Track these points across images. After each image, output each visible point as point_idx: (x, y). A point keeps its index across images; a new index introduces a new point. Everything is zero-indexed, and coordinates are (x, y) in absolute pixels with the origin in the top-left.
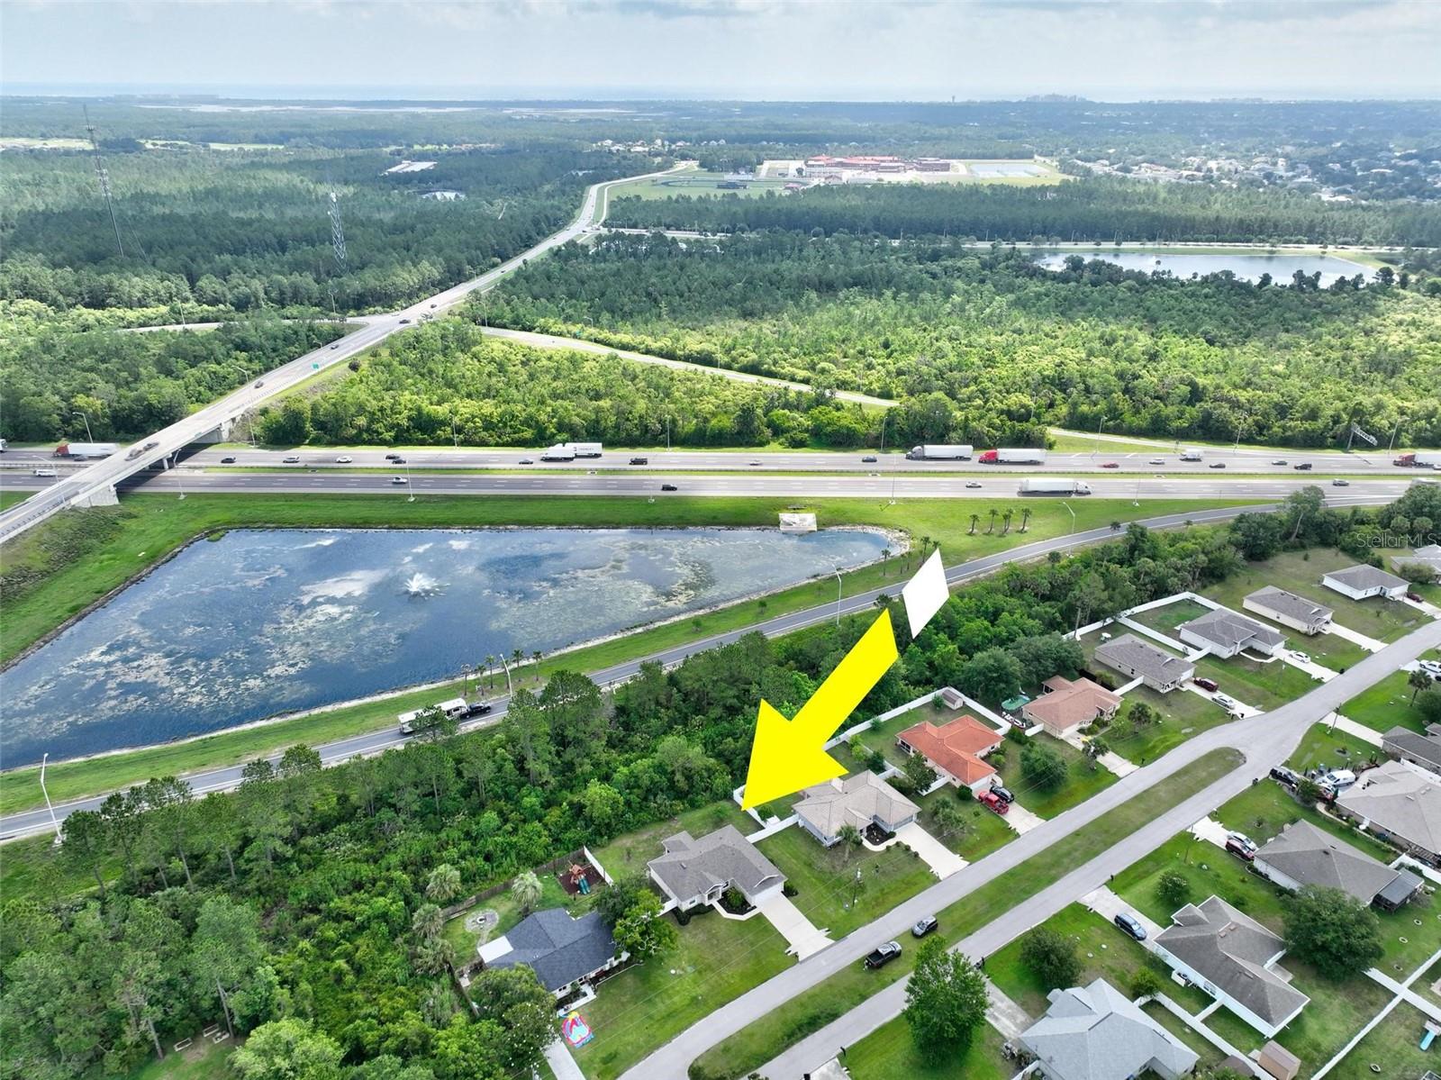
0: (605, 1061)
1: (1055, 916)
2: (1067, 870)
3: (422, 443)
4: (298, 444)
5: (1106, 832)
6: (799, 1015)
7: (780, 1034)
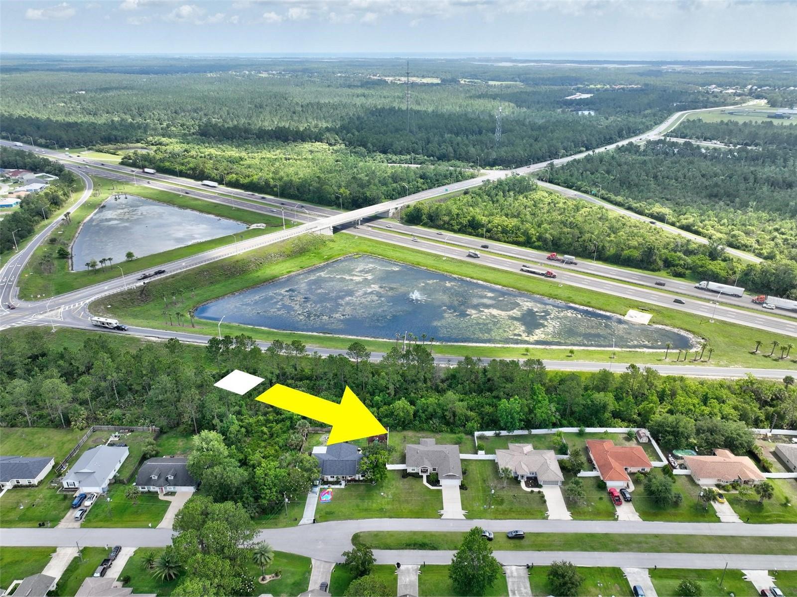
0: (327, 513)
1: (599, 567)
2: (630, 550)
3: (470, 234)
4: (416, 224)
5: (679, 544)
6: (420, 539)
7: (404, 542)
